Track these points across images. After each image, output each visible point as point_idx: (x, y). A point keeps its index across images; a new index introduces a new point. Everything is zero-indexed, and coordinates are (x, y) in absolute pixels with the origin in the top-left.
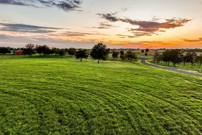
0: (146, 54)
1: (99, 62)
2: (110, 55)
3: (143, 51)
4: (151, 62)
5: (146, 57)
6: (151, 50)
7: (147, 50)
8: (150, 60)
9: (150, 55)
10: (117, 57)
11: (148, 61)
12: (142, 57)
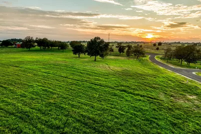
0: (158, 49)
1: (95, 60)
2: (116, 50)
3: (155, 45)
4: (161, 58)
5: (157, 52)
6: (164, 43)
7: (160, 44)
8: (161, 56)
9: (163, 49)
10: (123, 52)
11: (158, 57)
12: (153, 51)
